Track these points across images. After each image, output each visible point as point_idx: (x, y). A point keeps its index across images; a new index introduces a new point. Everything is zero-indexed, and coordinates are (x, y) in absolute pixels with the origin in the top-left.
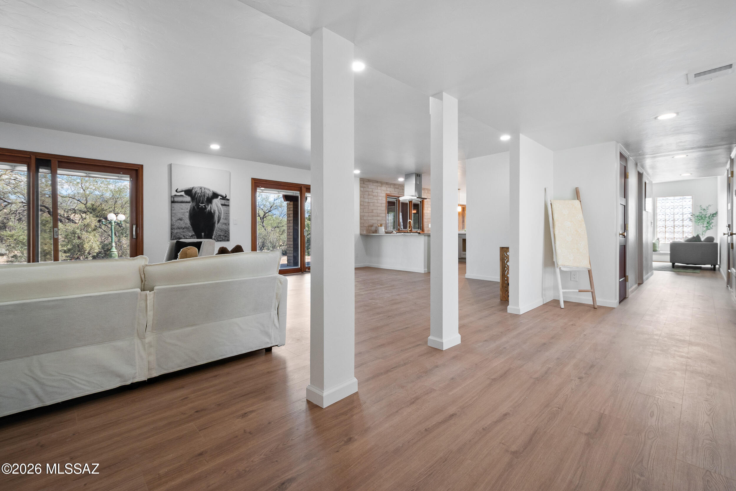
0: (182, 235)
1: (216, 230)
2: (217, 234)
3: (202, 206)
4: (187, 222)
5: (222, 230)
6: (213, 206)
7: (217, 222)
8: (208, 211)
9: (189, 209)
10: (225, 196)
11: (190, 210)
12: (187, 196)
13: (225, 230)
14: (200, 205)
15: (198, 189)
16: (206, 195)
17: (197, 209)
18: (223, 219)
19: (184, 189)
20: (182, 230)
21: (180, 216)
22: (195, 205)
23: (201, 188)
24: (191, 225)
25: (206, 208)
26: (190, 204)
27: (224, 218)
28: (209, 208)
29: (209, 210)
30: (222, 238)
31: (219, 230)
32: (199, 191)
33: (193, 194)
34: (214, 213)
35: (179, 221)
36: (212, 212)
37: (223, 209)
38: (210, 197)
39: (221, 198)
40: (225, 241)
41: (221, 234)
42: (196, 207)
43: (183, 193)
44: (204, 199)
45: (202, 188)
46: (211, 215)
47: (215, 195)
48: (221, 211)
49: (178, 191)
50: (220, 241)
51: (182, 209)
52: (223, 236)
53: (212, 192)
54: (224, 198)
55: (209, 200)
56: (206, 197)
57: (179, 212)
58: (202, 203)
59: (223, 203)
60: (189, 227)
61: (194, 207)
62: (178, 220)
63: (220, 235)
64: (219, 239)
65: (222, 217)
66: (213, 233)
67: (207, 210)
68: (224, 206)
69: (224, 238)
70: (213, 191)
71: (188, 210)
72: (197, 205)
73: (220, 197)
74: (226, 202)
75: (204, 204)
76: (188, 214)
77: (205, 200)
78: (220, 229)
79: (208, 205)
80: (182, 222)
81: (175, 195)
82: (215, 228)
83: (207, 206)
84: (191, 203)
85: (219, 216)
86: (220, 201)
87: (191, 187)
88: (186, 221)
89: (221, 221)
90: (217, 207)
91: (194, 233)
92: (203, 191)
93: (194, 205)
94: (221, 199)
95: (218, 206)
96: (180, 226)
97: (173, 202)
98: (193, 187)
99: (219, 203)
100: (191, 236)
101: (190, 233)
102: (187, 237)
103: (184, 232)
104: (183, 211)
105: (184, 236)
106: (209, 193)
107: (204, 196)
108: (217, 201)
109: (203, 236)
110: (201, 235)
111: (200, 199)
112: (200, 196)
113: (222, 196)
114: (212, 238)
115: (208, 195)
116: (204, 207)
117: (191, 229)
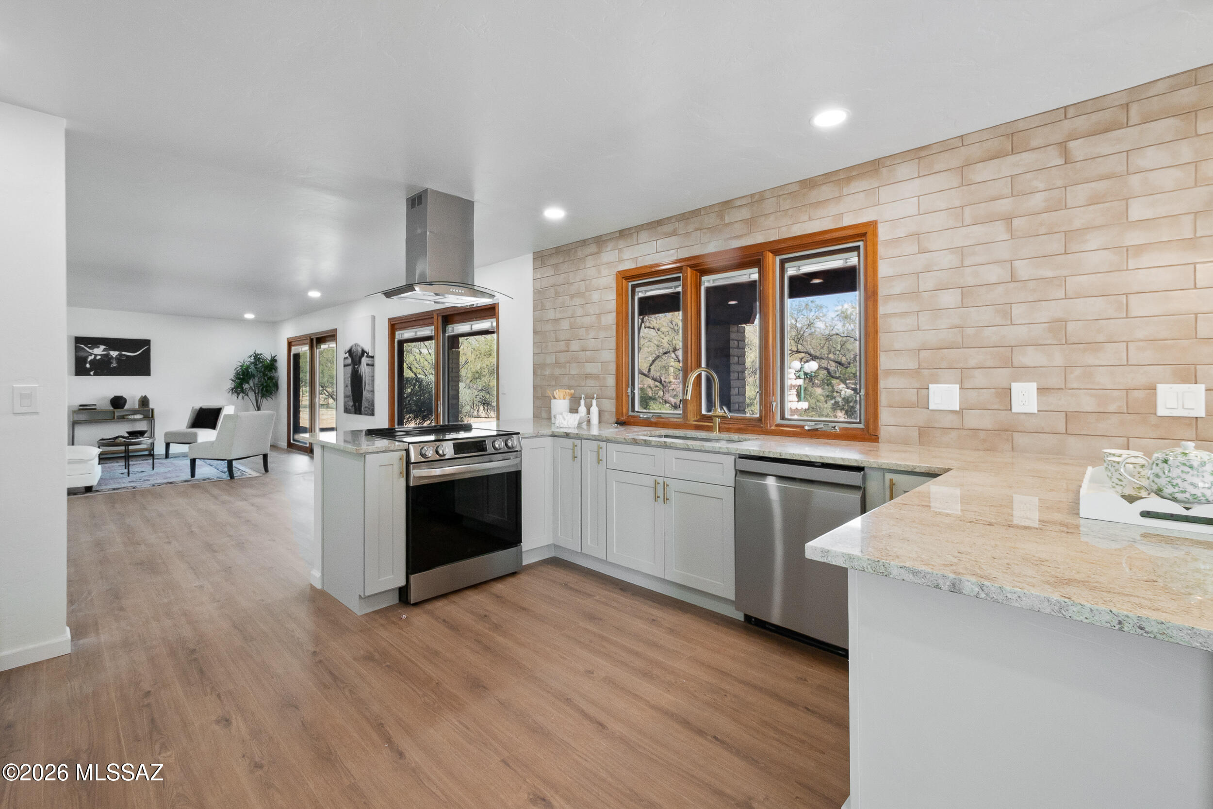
4: (350, 388)
6: (362, 368)
8: (359, 375)
9: (350, 373)
10: (368, 352)
15: (354, 347)
17: (354, 372)
19: (348, 350)
24: (352, 393)
25: (358, 371)
26: (350, 367)
28: (360, 371)
32: (355, 350)
33: (352, 354)
34: (363, 376)
36: (361, 375)
38: (360, 355)
39: (366, 354)
45: (356, 346)
46: (360, 379)
47: (363, 352)
48: (366, 373)
49: (346, 353)
54: (368, 355)
55: (360, 361)
56: (358, 357)
58: (356, 365)
61: (352, 370)
65: (367, 382)
66: (363, 403)
67: (359, 373)
68: (368, 367)
70: (361, 347)
71: (350, 375)
72: (354, 368)
77: (358, 359)
78: (366, 398)
79: (359, 367)
82: (363, 397)
83: (359, 369)
84: (351, 365)
85: (365, 380)
92: (357, 349)
95: (365, 367)
98: (351, 346)
99: (365, 363)
106: (360, 350)
107: (357, 354)
108: (364, 361)
109: (357, 407)
110: (356, 405)
111: (355, 360)
112: (355, 356)
113: (366, 352)
114: (361, 410)
115: (359, 353)
116: (357, 369)
117: (351, 398)
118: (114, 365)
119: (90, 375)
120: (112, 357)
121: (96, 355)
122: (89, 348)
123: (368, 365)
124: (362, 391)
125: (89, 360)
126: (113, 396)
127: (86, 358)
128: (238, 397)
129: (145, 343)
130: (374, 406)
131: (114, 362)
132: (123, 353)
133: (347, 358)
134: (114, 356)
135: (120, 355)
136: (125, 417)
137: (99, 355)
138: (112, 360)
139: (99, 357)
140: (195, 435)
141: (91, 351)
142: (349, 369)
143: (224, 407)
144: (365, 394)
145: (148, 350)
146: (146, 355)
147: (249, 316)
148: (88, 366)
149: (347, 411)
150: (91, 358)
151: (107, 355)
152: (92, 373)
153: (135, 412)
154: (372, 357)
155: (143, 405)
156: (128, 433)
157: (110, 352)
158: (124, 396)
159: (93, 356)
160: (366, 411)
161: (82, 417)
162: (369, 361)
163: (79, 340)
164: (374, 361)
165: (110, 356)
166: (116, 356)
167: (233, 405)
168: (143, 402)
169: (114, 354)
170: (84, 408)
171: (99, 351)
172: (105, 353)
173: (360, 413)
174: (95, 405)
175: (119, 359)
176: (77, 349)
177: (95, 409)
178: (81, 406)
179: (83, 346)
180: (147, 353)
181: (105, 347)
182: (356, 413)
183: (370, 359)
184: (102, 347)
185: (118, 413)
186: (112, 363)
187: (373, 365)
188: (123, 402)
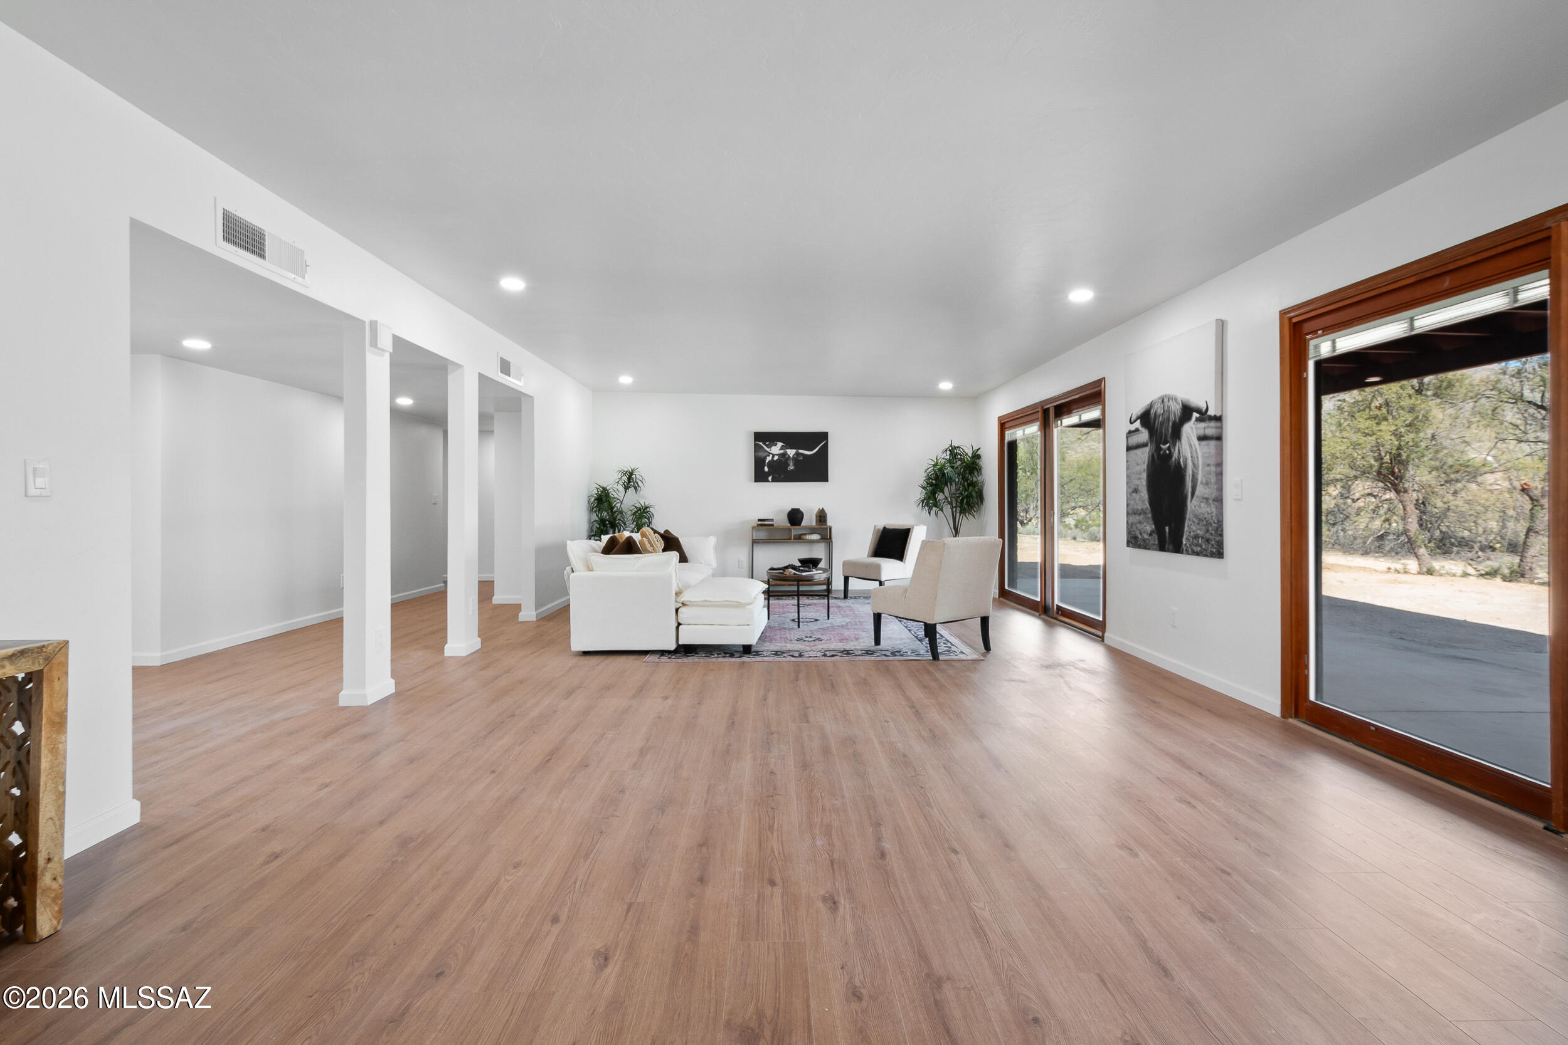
0: (1138, 529)
2: (1190, 532)
3: (1165, 451)
4: (1144, 494)
5: (1200, 520)
6: (1183, 447)
7: (1189, 495)
8: (1175, 465)
9: (1146, 462)
10: (1205, 408)
11: (1148, 466)
13: (1205, 518)
14: (1161, 449)
15: (1159, 404)
16: (1171, 418)
17: (1158, 458)
18: (1202, 483)
19: (1139, 414)
20: (1137, 518)
21: (1136, 482)
22: (1155, 451)
23: (1163, 401)
24: (1150, 505)
25: (1170, 455)
26: (1147, 449)
27: (1204, 481)
28: (1175, 455)
29: (1175, 458)
30: (1201, 546)
31: (1195, 520)
32: (1160, 411)
33: (1152, 421)
34: (1186, 465)
35: (1134, 494)
36: (1182, 464)
38: (1178, 420)
39: (1198, 415)
40: (1206, 556)
41: (1199, 532)
42: (1155, 456)
43: (1138, 424)
44: (1168, 430)
45: (1166, 400)
46: (1179, 472)
47: (1187, 411)
48: (1198, 458)
49: (1132, 421)
50: (1198, 554)
53: (1181, 404)
54: (1204, 416)
55: (1177, 432)
56: (1171, 424)
57: (1134, 473)
58: (1165, 443)
59: (1201, 432)
61: (1153, 456)
62: (1133, 492)
63: (1196, 537)
64: (1194, 549)
65: (1200, 478)
66: (1184, 527)
67: (1173, 459)
68: (1204, 443)
69: (1204, 547)
70: (1182, 401)
71: (1145, 466)
72: (1158, 449)
73: (1195, 415)
74: (1208, 427)
75: (1169, 445)
76: (1144, 476)
77: (1170, 430)
78: (1196, 516)
79: (1174, 445)
80: (1137, 497)
81: (1130, 432)
82: (1186, 513)
83: (1172, 450)
84: (1149, 445)
85: (1193, 475)
86: (1196, 428)
87: (1148, 403)
88: (1142, 494)
89: (1197, 493)
90: (1190, 446)
91: (1153, 527)
92: (1166, 408)
94: (1197, 420)
95: (1192, 443)
96: (1135, 507)
97: (1129, 449)
98: (1152, 403)
99: (1193, 434)
100: (1150, 535)
101: (1149, 527)
102: (1146, 536)
103: (1140, 522)
104: (1138, 468)
105: (1141, 534)
106: (1176, 408)
107: (1168, 420)
108: (1191, 430)
109: (1167, 535)
110: (1165, 531)
111: (1161, 433)
112: (1162, 424)
113: (1199, 411)
114: (1181, 542)
115: (1175, 415)
116: (1168, 452)
117: (1150, 515)
118: (791, 467)
119: (768, 481)
120: (789, 456)
121: (774, 455)
122: (767, 446)
123: (1202, 438)
124: (1185, 498)
125: (767, 461)
126: (790, 509)
127: (765, 458)
128: (930, 513)
129: (823, 436)
130: (1221, 535)
131: (791, 464)
132: (801, 451)
133: (1137, 430)
134: (791, 456)
135: (797, 454)
136: (802, 537)
137: (776, 455)
138: (789, 462)
139: (776, 458)
140: (878, 568)
141: (768, 450)
142: (1144, 455)
143: (913, 528)
144: (1194, 507)
145: (826, 447)
146: (824, 454)
147: (946, 386)
148: (766, 469)
149: (1134, 541)
150: (769, 459)
151: (784, 455)
152: (770, 478)
153: (812, 531)
154: (1218, 419)
155: (821, 521)
156: (801, 561)
157: (787, 450)
158: (801, 509)
159: (771, 455)
160: (1197, 545)
161: (762, 535)
162: (1210, 429)
163: (760, 437)
164: (1221, 428)
165: (787, 456)
166: (793, 456)
167: (924, 525)
168: (821, 517)
169: (791, 452)
170: (763, 524)
171: (776, 449)
172: (782, 451)
173: (1177, 549)
174: (772, 520)
175: (796, 459)
176: (757, 448)
177: (772, 525)
178: (759, 520)
179: (761, 443)
180: (824, 452)
181: (782, 444)
182: (1162, 548)
183: (1213, 424)
184: (780, 444)
185: (795, 531)
186: (789, 465)
187: (1219, 438)
188: (799, 516)
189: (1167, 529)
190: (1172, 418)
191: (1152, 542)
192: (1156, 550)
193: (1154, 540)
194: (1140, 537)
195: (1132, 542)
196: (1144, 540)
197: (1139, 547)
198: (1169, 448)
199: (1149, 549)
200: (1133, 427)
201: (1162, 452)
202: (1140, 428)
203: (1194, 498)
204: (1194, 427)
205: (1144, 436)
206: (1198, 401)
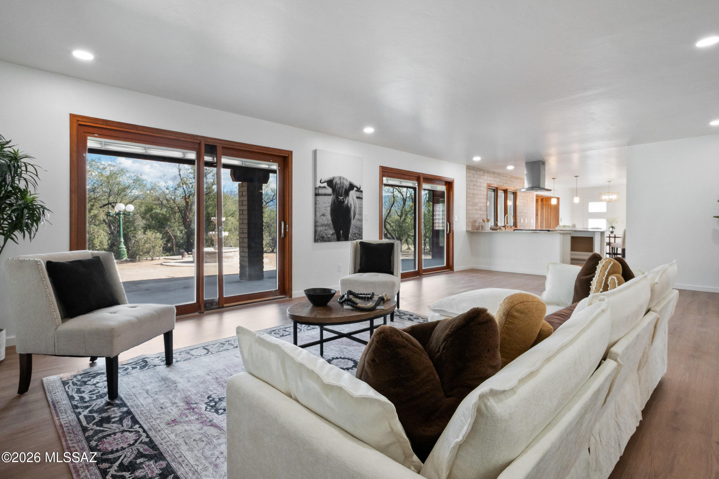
0: (324, 233)
1: (352, 227)
3: (341, 200)
4: (329, 216)
5: (357, 227)
6: (350, 199)
7: (352, 218)
9: (330, 203)
10: (359, 187)
11: (331, 204)
12: (329, 188)
13: (359, 227)
14: (339, 198)
15: (338, 179)
17: (337, 202)
18: (358, 213)
19: (327, 180)
20: (324, 228)
21: (323, 211)
23: (340, 178)
24: (332, 222)
25: (344, 202)
28: (346, 202)
32: (338, 182)
33: (334, 185)
34: (351, 207)
35: (322, 217)
36: (349, 205)
37: (357, 201)
38: (347, 188)
39: (356, 189)
41: (356, 232)
42: (336, 200)
43: (325, 184)
45: (342, 179)
46: (348, 209)
47: (352, 187)
48: (356, 205)
49: (322, 182)
51: (325, 203)
52: (358, 234)
53: (349, 182)
54: (359, 190)
55: (347, 193)
56: (344, 189)
57: (323, 207)
58: (341, 196)
59: (358, 196)
60: (330, 223)
61: (334, 201)
62: (322, 216)
63: (355, 234)
64: (354, 238)
65: (357, 212)
66: (350, 230)
67: (345, 203)
68: (359, 200)
71: (330, 204)
72: (337, 198)
73: (355, 189)
74: (360, 194)
75: (343, 197)
76: (329, 209)
77: (344, 192)
78: (355, 226)
79: (346, 198)
80: (324, 218)
81: (320, 187)
82: (351, 225)
83: (345, 200)
84: (332, 196)
85: (354, 211)
88: (327, 217)
89: (356, 217)
90: (353, 200)
91: (334, 231)
92: (342, 182)
93: (335, 198)
94: (356, 191)
96: (323, 223)
97: (317, 195)
98: (334, 177)
99: (355, 196)
100: (332, 235)
101: (331, 231)
102: (329, 236)
103: (326, 230)
104: (325, 205)
105: (326, 235)
106: (347, 184)
107: (343, 187)
108: (353, 194)
109: (341, 234)
110: (340, 233)
111: (339, 191)
112: (340, 188)
113: (357, 187)
114: (348, 236)
115: (346, 186)
116: (342, 200)
117: (332, 226)
130: (362, 232)
133: (324, 187)
149: (319, 238)
173: (346, 239)
182: (339, 239)
189: (341, 232)
190: (345, 187)
191: (333, 238)
192: (335, 241)
193: (335, 236)
194: (325, 236)
195: (320, 240)
196: (328, 238)
197: (325, 241)
198: (343, 199)
199: (331, 241)
200: (323, 185)
201: (339, 200)
202: (327, 186)
203: (355, 219)
204: (355, 193)
205: (329, 191)
206: (356, 183)
